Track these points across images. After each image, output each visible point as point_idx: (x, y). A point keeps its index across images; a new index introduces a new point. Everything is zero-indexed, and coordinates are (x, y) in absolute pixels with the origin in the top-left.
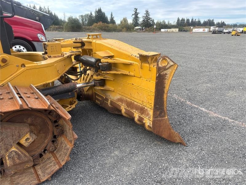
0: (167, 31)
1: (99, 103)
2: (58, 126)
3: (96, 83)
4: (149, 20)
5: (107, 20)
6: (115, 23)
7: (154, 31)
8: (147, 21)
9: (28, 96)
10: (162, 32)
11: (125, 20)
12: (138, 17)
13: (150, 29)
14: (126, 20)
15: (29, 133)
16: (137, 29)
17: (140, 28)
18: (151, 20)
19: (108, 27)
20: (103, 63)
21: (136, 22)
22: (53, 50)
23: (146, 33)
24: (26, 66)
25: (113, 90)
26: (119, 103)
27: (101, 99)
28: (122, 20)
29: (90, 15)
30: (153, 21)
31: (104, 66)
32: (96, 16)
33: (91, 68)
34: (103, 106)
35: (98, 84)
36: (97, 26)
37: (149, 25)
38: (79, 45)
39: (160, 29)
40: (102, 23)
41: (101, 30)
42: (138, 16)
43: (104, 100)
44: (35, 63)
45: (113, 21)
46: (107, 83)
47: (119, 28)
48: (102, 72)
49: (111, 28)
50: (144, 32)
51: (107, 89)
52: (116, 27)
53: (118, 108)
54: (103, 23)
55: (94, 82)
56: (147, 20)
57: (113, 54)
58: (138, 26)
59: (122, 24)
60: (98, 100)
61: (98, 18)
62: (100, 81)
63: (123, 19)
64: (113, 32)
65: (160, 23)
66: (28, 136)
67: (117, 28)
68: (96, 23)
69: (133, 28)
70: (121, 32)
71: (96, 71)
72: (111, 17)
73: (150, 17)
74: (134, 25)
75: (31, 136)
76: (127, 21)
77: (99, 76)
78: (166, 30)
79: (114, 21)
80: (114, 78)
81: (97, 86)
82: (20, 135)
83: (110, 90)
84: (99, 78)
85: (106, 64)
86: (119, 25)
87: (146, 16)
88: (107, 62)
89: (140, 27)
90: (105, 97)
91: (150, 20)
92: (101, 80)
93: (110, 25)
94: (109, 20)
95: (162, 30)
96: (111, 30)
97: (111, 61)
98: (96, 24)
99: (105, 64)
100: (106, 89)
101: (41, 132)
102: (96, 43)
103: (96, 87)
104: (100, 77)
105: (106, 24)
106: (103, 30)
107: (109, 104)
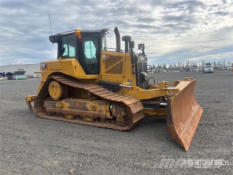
24: (139, 90)
82: (121, 111)
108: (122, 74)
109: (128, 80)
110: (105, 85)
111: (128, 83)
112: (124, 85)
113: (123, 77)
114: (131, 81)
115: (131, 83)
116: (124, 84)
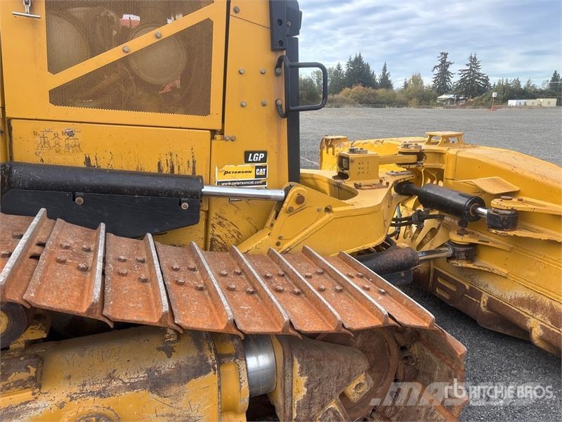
0: (525, 104)
1: (446, 296)
2: (406, 358)
3: (459, 252)
4: (476, 78)
5: (374, 79)
6: (392, 88)
7: (489, 104)
8: (472, 81)
9: (367, 286)
10: (511, 107)
11: (417, 80)
12: (448, 73)
13: (478, 100)
14: (420, 80)
15: (364, 373)
16: (444, 101)
17: (451, 99)
18: (482, 80)
19: (374, 95)
20: (500, 211)
21: (442, 84)
22: (361, 171)
23: (468, 110)
24: (334, 209)
25: (504, 275)
26: (525, 311)
27: (455, 290)
28: (408, 79)
29: (336, 71)
30: (486, 80)
31: (502, 217)
32: (349, 73)
33: (444, 214)
34: (459, 305)
35: (463, 254)
36: (351, 94)
37: (476, 92)
38: (413, 158)
39: (505, 100)
40: (362, 87)
41: (360, 103)
42: (448, 69)
43: (466, 291)
44: (348, 205)
45: (386, 83)
46: (483, 253)
47: (401, 97)
48: (494, 231)
49: (383, 97)
50: (463, 106)
51: (486, 269)
52: (394, 95)
53: (518, 321)
54: (364, 86)
55: (454, 250)
56: (471, 79)
57: (517, 189)
58: (446, 93)
59: (408, 89)
60: (443, 288)
61: (352, 77)
62: (468, 249)
63: (411, 78)
64: (387, 108)
65: (507, 84)
66: (361, 379)
67: (396, 99)
68: (348, 87)
69: (435, 99)
70: (405, 108)
71: (463, 224)
72: (384, 74)
73: (481, 71)
74: (438, 91)
75: (366, 379)
76: (422, 83)
77: (465, 236)
78: (523, 102)
79: (390, 82)
80: (511, 246)
81: (458, 260)
82: (350, 375)
83: (495, 272)
84: (466, 239)
85: (509, 212)
86: (401, 91)
87: (471, 69)
88: (512, 210)
89: (451, 96)
90: (470, 287)
91: (478, 79)
92: (471, 245)
93: (381, 91)
94: (378, 81)
95: (512, 103)
96: (382, 103)
97: (523, 206)
98: (349, 89)
99: (503, 212)
100: (482, 268)
101: (374, 369)
102: (456, 157)
103: (455, 261)
104: (470, 237)
105: (371, 90)
106: (365, 102)
107: (482, 306)
108: (205, 111)
109: (247, 154)
110: (79, 200)
111: (247, 171)
112: (220, 183)
113: (213, 132)
114: (264, 160)
115: (262, 172)
116: (219, 177)
